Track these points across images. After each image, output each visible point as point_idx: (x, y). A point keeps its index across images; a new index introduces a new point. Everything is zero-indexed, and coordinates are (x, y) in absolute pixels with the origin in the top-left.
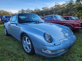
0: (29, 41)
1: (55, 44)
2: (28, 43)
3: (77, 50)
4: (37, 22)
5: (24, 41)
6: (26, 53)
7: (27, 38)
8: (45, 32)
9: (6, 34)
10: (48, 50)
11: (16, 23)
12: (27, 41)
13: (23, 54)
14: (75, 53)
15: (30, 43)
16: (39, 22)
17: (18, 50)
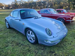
0: (33, 34)
1: (54, 37)
2: (32, 36)
3: (67, 40)
4: (36, 18)
5: (28, 34)
6: (30, 43)
7: (31, 32)
8: (46, 28)
9: (8, 27)
10: (48, 41)
11: (20, 19)
12: (31, 34)
13: (28, 44)
14: (66, 42)
15: (34, 36)
16: (37, 17)
17: (23, 41)
